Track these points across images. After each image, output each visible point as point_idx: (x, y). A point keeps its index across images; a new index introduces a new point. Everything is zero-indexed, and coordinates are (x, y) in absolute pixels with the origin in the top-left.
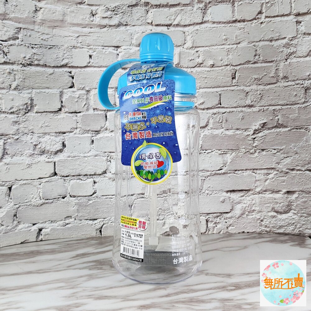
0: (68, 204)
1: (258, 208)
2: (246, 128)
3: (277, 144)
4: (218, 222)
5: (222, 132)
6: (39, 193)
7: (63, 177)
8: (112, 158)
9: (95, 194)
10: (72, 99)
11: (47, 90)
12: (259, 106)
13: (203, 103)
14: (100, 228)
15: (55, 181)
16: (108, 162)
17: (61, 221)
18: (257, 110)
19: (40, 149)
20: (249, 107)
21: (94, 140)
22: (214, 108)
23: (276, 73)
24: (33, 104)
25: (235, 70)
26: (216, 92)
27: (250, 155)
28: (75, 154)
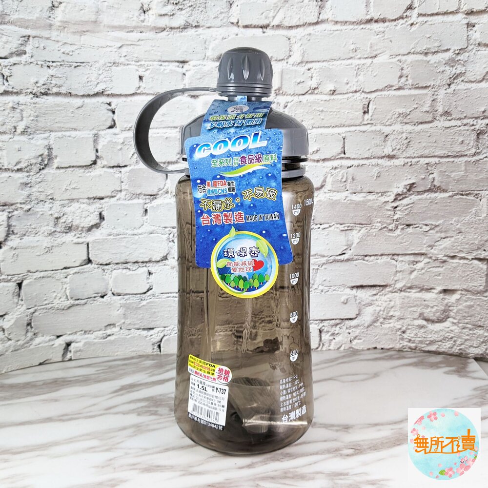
0: (110, 306)
1: (399, 314)
2: (383, 191)
3: (430, 218)
4: (336, 332)
5: (346, 197)
6: (64, 290)
7: (102, 266)
9: (150, 291)
10: (113, 145)
11: (73, 133)
12: (404, 158)
13: (317, 151)
14: (159, 342)
16: (170, 242)
17: (99, 331)
18: (401, 164)
19: (65, 224)
20: (389, 158)
21: (147, 208)
22: (334, 159)
23: (433, 106)
24: (52, 154)
25: (367, 100)
26: (337, 135)
27: (389, 233)
28: (120, 230)
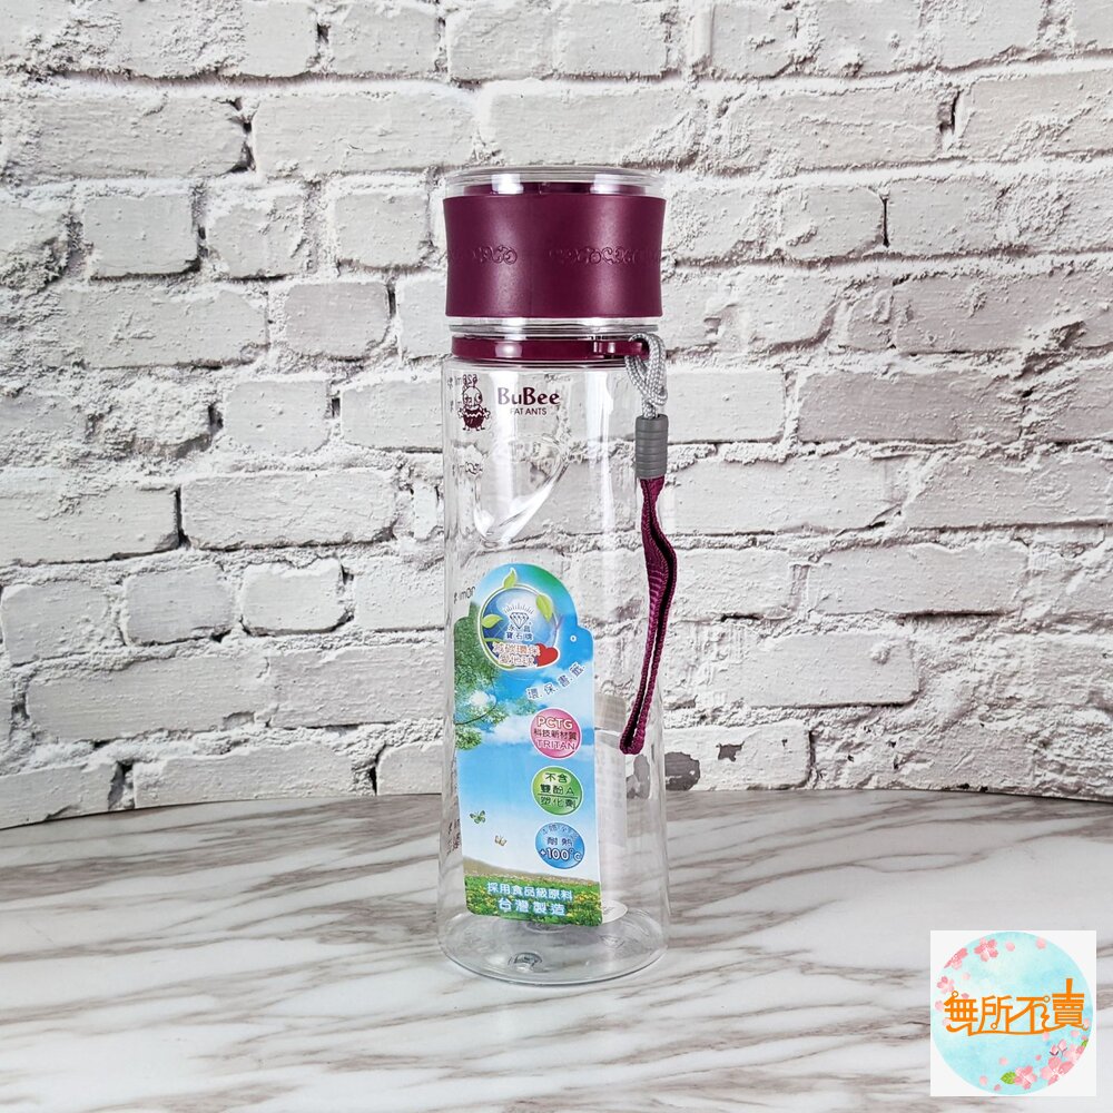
0: (238, 665)
1: (1032, 692)
2: (994, 348)
4: (856, 741)
5: (890, 365)
6: (113, 615)
7: (215, 554)
8: (418, 476)
9: (348, 625)
10: (246, 218)
11: (137, 184)
12: (1051, 252)
13: (810, 236)
14: (371, 763)
15: (180, 568)
16: (401, 489)
17: (209, 731)
18: (1043, 270)
19: (116, 435)
20: (1009, 253)
21: (340, 396)
22: (856, 260)
24: (79, 241)
25: (952, 90)
26: (867, 189)
27: (1006, 465)
28: (263, 455)
